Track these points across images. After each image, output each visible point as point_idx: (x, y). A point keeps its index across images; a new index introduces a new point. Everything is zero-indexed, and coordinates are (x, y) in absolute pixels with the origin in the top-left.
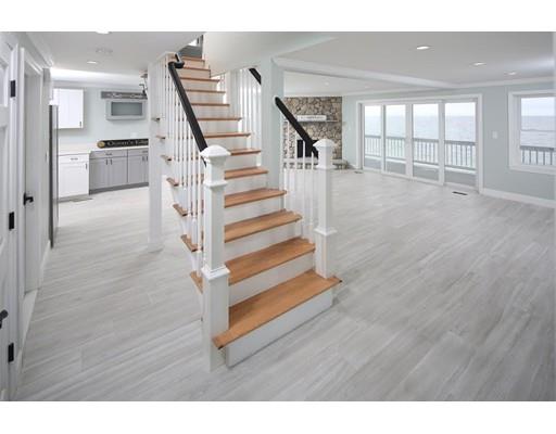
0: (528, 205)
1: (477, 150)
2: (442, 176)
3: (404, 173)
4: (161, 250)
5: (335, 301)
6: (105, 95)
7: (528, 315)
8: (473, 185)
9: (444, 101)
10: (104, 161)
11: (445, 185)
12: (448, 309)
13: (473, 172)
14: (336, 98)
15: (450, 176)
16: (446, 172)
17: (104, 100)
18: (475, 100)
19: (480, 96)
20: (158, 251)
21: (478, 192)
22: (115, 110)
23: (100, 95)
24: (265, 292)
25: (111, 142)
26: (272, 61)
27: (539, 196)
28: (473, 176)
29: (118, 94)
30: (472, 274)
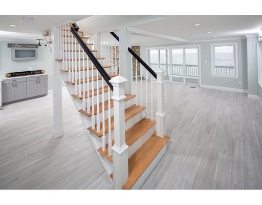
0: (219, 90)
1: (199, 68)
2: (184, 80)
3: (168, 80)
4: (62, 136)
5: (168, 148)
6: (10, 45)
7: (243, 139)
8: (197, 83)
9: (185, 48)
10: (12, 85)
11: (186, 84)
12: (214, 142)
13: (197, 78)
14: (137, 47)
15: (188, 80)
16: (186, 78)
17: (10, 48)
18: (198, 47)
19: (200, 46)
20: (61, 137)
21: (199, 86)
22: (18, 54)
23: (7, 46)
24: (138, 151)
25: (15, 73)
26: (126, 28)
27: (226, 87)
28: (197, 80)
29: (19, 45)
30: (214, 124)
